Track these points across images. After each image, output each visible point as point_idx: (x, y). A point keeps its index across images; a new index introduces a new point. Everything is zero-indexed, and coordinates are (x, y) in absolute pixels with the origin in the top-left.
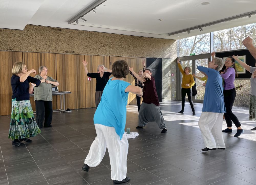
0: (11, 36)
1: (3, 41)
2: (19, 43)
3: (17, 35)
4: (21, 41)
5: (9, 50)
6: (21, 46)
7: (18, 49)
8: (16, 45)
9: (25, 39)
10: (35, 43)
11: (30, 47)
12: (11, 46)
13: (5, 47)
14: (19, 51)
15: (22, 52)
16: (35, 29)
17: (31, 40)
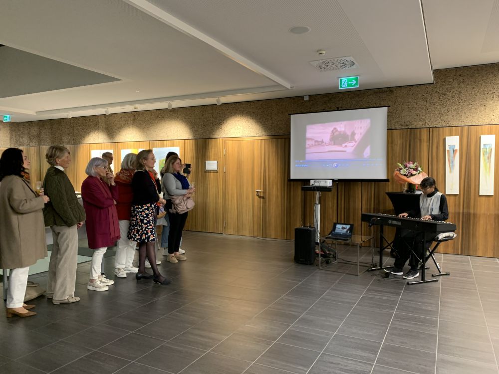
0: (410, 100)
1: (394, 111)
2: (424, 112)
3: (420, 96)
4: (427, 106)
5: (403, 127)
6: (427, 117)
7: (421, 124)
8: (417, 115)
9: (437, 100)
10: (456, 107)
11: (446, 117)
12: (408, 120)
13: (397, 122)
14: (424, 126)
15: (429, 128)
16: (460, 75)
17: (448, 102)
